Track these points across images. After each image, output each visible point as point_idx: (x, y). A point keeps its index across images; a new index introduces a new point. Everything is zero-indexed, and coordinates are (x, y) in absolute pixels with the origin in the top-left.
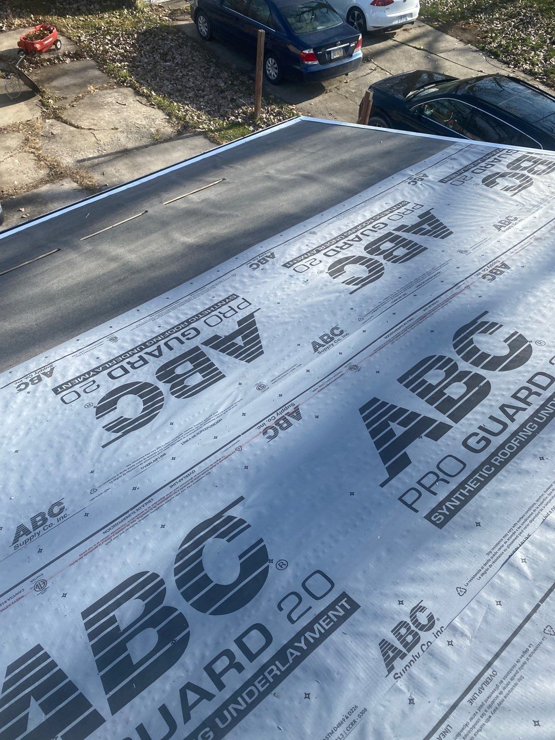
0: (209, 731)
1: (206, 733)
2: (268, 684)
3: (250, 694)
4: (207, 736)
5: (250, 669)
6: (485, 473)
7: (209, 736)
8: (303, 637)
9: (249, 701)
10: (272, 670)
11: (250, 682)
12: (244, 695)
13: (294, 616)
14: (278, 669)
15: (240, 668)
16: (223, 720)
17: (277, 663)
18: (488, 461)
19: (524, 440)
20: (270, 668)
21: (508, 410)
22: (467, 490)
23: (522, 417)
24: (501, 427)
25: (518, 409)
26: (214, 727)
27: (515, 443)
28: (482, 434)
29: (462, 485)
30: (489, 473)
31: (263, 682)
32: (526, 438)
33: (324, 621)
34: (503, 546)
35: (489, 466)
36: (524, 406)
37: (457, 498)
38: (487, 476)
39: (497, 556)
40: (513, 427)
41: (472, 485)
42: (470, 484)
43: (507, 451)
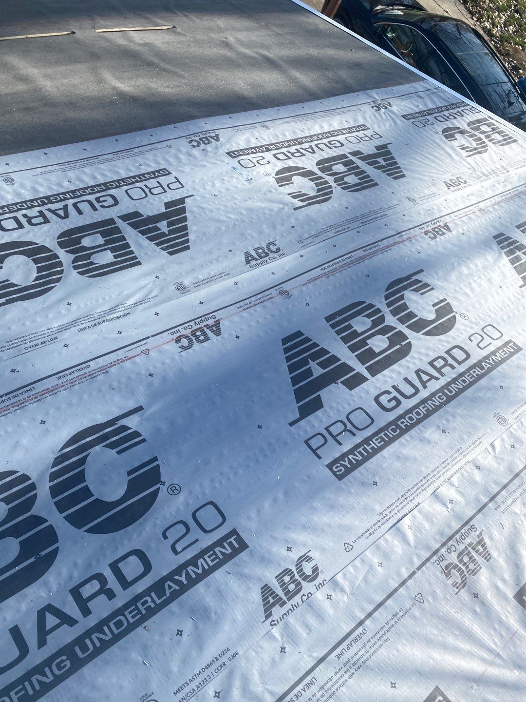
0: (66, 660)
1: (62, 661)
2: (140, 615)
3: (119, 624)
4: (62, 665)
5: (122, 597)
6: (391, 434)
7: (65, 666)
8: (184, 571)
9: (116, 631)
10: (146, 602)
11: (120, 611)
12: (111, 624)
13: (179, 548)
14: (153, 601)
15: (111, 595)
16: (84, 648)
17: (153, 594)
18: (394, 422)
19: (431, 409)
20: (144, 599)
21: (422, 375)
22: (371, 446)
23: (434, 386)
24: (413, 391)
25: (432, 377)
26: (72, 657)
27: (422, 409)
28: (395, 393)
29: (367, 441)
30: (394, 434)
31: (134, 613)
32: (434, 407)
33: (209, 557)
34: (394, 509)
35: (394, 427)
36: (437, 374)
37: (360, 453)
38: (391, 436)
39: (387, 518)
40: (424, 394)
41: (376, 442)
42: (375, 441)
43: (414, 416)
